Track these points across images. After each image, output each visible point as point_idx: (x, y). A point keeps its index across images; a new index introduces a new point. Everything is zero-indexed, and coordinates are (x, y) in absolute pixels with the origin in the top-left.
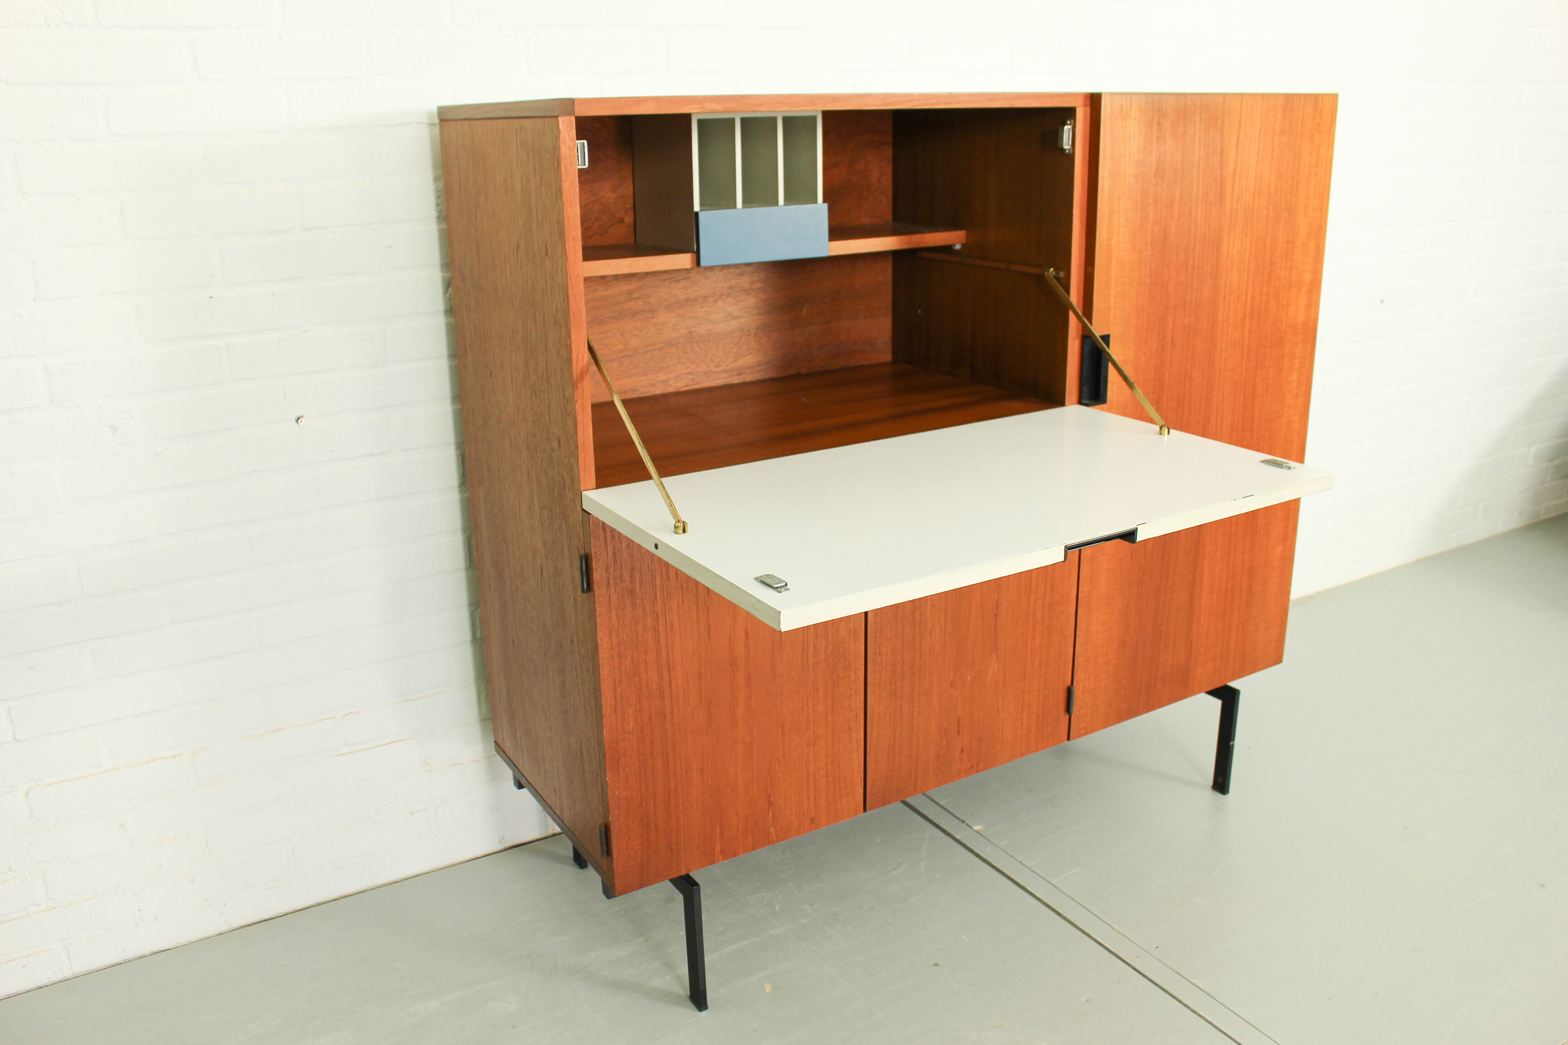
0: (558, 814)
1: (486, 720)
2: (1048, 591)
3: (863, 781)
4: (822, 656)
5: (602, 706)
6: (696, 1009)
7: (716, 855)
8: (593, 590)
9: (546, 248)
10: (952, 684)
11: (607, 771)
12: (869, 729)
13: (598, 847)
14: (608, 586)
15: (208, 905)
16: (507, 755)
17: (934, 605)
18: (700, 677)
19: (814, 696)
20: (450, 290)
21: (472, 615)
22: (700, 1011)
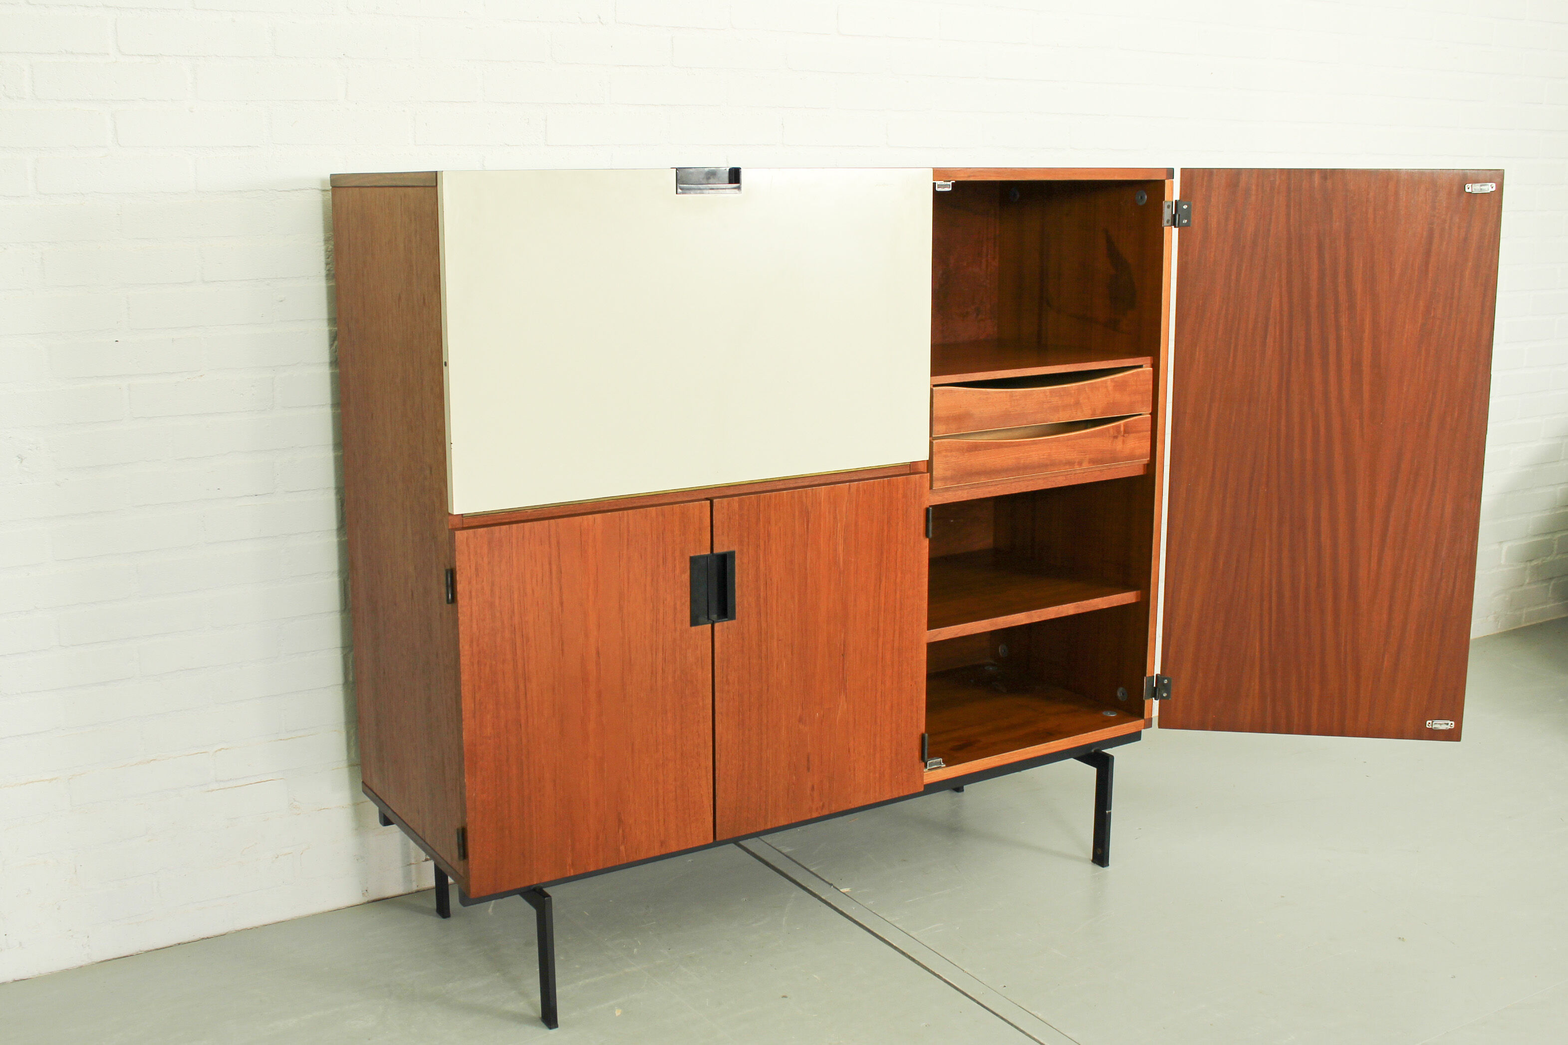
0: (420, 835)
1: (354, 766)
2: (897, 636)
3: (712, 809)
4: (670, 680)
5: (462, 709)
6: (547, 1027)
7: (568, 867)
8: (457, 601)
9: (424, 299)
10: (800, 720)
11: (465, 773)
12: (717, 756)
13: (456, 853)
14: (471, 598)
15: (72, 936)
16: (374, 792)
17: (780, 640)
18: (554, 689)
19: (662, 719)
20: (336, 343)
21: (345, 658)
22: (550, 1028)
